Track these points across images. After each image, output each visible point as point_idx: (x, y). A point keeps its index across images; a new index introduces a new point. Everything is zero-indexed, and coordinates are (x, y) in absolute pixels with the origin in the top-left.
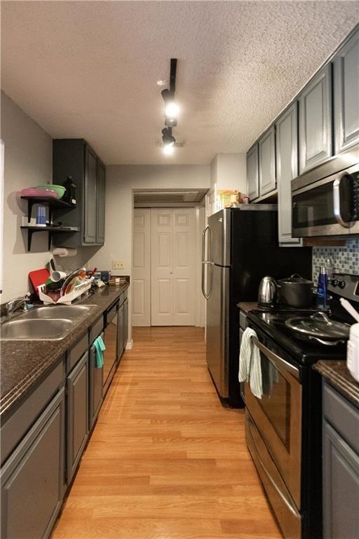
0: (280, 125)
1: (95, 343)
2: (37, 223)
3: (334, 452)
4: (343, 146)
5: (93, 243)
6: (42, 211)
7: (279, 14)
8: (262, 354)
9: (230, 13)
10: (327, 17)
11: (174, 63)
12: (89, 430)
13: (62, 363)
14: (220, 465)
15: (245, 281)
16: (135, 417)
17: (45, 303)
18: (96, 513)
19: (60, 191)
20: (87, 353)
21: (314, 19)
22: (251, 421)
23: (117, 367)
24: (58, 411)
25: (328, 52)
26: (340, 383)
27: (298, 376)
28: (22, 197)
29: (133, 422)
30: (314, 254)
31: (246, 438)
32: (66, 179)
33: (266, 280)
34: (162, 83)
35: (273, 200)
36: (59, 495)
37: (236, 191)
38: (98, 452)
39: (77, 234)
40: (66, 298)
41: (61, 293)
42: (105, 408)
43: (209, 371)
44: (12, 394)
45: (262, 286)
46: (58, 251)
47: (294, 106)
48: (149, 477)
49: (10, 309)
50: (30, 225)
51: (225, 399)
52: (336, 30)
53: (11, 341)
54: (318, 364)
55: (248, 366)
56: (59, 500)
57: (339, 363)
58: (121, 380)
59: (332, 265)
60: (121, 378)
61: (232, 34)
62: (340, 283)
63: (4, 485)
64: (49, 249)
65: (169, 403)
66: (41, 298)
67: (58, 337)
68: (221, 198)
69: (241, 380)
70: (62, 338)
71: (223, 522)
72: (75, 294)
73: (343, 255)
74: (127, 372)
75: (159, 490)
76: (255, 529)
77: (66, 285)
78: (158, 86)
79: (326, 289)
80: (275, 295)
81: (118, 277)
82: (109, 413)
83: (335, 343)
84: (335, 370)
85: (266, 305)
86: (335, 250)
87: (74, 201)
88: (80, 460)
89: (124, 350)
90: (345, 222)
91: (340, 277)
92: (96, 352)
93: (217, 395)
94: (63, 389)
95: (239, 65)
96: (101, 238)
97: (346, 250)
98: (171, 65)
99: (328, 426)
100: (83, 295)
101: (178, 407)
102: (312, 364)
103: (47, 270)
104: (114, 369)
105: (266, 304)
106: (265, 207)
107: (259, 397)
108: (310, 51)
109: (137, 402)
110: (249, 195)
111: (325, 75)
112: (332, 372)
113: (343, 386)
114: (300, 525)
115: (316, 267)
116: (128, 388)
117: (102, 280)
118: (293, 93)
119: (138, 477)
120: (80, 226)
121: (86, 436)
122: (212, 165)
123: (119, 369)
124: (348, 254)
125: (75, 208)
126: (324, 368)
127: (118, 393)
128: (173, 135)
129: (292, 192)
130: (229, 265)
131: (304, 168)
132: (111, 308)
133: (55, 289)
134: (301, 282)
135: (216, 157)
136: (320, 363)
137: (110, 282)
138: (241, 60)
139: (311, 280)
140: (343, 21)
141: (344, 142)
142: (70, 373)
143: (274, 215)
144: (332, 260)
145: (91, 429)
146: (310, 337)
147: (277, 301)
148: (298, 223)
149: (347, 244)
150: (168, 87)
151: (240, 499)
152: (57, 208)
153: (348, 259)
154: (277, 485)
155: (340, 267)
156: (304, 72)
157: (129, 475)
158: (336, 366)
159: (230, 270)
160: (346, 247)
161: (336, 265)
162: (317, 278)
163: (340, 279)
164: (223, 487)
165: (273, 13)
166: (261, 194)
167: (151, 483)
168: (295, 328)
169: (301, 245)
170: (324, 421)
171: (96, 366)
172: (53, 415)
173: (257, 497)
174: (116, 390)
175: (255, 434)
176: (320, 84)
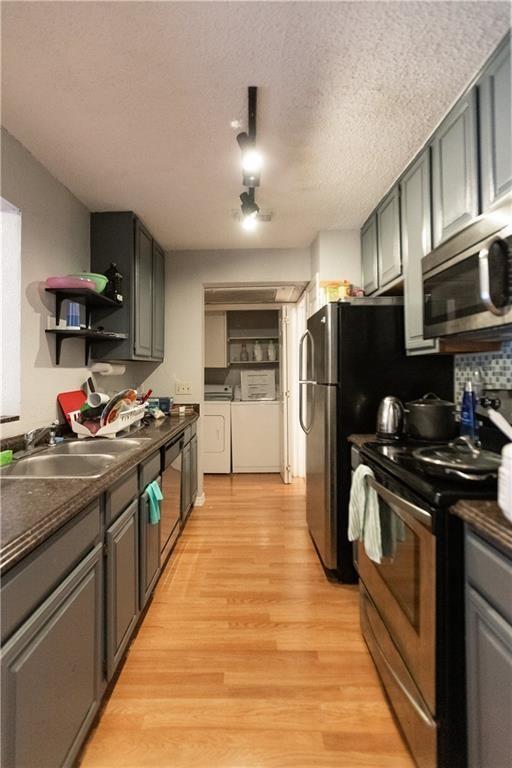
0: (406, 183)
1: (148, 490)
2: (68, 325)
3: (482, 628)
4: (494, 201)
5: (147, 357)
6: (75, 308)
7: (398, 13)
8: (381, 500)
9: (329, 14)
10: (468, 17)
11: (253, 93)
12: (140, 609)
13: (97, 510)
14: (322, 659)
15: (358, 406)
16: (204, 595)
17: (79, 436)
18: (148, 722)
19: (99, 283)
20: (136, 501)
21: (450, 19)
22: (368, 597)
23: (182, 528)
24: (92, 575)
25: (472, 71)
26: (489, 528)
27: (429, 524)
28: (47, 290)
29: (204, 601)
30: (458, 365)
31: (361, 623)
32: (109, 268)
33: (387, 401)
34: (237, 125)
35: (398, 292)
36: (95, 694)
37: (345, 282)
38: (152, 641)
39: (125, 343)
40: (108, 430)
41: (102, 422)
42: (163, 582)
43: (311, 535)
44: (22, 540)
45: (382, 410)
46: (99, 367)
47: (426, 156)
48: (223, 674)
49: (30, 440)
50: (58, 328)
51: (332, 571)
52: (482, 37)
53: (27, 480)
54: (458, 505)
55: (362, 517)
56: (95, 699)
57: (488, 504)
58: (187, 546)
59: (482, 379)
60: (187, 543)
61: (332, 45)
62: (493, 401)
63: (10, 666)
64: (86, 364)
65: (253, 577)
66: (75, 430)
67: (93, 475)
68: (326, 292)
69: (351, 537)
70: (98, 476)
71: (326, 735)
72: (121, 423)
73: (497, 363)
74: (196, 536)
75: (236, 692)
76: (372, 745)
77: (109, 410)
78: (232, 129)
79: (474, 413)
80: (401, 422)
81: (182, 405)
82: (170, 589)
83: (483, 478)
84: (482, 511)
85: (389, 436)
86: (486, 358)
87: (120, 298)
88: (127, 650)
89: (192, 506)
90: (497, 306)
91: (494, 394)
92: (149, 501)
93: (321, 566)
94: (100, 546)
95: (345, 94)
96: (158, 350)
97: (501, 357)
98: (250, 97)
99: (473, 593)
100: (132, 427)
101: (266, 582)
102: (449, 506)
103: (83, 393)
104: (176, 532)
105: (388, 434)
106: (388, 301)
107: (378, 560)
108: (445, 71)
109: (208, 574)
110: (365, 287)
111: (468, 106)
112: (477, 515)
113: (493, 532)
114: (434, 736)
115: (460, 384)
116: (196, 556)
117: (160, 408)
118: (424, 135)
119: (207, 674)
120: (128, 332)
121: (136, 618)
122: (312, 248)
123: (184, 532)
124: (505, 362)
125: (121, 307)
126: (467, 511)
127: (183, 563)
128: (256, 202)
129: (424, 274)
130: (336, 382)
131: (439, 239)
132: (172, 444)
133: (93, 416)
134: (438, 404)
135: (317, 236)
136: (461, 505)
137: (172, 411)
138: (348, 87)
139: (452, 401)
140: (491, 21)
141: (496, 196)
142: (111, 525)
143: (399, 312)
144: (482, 372)
145: (143, 610)
146: (448, 471)
147: (404, 431)
148: (432, 317)
149: (503, 348)
150: (247, 131)
151: (350, 706)
152: (97, 306)
153: (505, 368)
154: (403, 682)
155: (494, 381)
156: (438, 102)
157: (195, 671)
158: (484, 508)
159: (338, 389)
160: (501, 353)
161: (487, 379)
162: (460, 400)
163: (493, 396)
164: (327, 689)
165: (391, 13)
166: (381, 284)
167: (225, 681)
168: (427, 459)
169: (436, 350)
170: (467, 586)
171: (150, 520)
172: (84, 578)
173: (376, 703)
174: (179, 559)
175: (373, 616)
176: (461, 119)
